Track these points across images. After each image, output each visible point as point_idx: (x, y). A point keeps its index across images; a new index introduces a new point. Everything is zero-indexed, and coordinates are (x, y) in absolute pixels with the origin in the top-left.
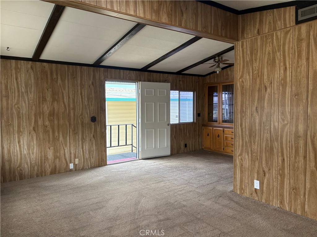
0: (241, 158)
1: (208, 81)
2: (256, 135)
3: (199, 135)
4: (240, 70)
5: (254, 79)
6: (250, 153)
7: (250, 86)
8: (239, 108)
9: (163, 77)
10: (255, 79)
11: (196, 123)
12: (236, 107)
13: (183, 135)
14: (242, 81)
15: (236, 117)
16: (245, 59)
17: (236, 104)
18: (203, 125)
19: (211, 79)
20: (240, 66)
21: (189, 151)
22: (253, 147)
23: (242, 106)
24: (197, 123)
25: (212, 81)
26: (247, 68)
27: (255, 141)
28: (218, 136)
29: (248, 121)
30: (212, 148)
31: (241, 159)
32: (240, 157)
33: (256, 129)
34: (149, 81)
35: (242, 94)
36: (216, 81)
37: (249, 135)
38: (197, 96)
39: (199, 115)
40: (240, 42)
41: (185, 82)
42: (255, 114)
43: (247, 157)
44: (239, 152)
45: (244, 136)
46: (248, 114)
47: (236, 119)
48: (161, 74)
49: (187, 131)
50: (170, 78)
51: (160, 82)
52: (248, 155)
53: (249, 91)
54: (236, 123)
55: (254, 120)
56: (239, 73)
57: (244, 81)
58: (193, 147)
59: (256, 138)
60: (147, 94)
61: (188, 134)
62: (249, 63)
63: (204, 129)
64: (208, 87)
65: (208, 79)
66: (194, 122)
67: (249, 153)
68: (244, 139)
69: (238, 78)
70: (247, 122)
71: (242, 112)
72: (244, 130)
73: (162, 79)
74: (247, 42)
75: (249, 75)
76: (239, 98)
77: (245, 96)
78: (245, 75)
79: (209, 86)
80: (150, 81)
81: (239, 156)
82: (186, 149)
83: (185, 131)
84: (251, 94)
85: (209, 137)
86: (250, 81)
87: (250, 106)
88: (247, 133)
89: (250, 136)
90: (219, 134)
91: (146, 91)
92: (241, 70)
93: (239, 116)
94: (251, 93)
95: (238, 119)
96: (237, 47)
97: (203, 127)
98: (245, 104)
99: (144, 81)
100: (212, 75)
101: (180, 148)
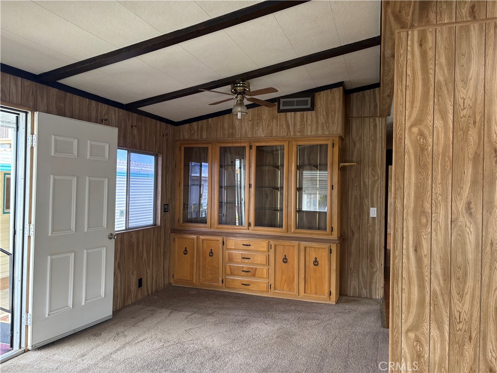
0: (416, 337)
1: (187, 136)
2: (465, 274)
3: (165, 253)
4: (413, 102)
5: (459, 130)
6: (447, 323)
7: (446, 146)
8: (410, 201)
9: (97, 111)
10: (462, 129)
11: (160, 227)
12: (398, 201)
13: (135, 258)
14: (421, 134)
15: (399, 226)
16: (431, 77)
17: (399, 192)
18: (174, 231)
19: (193, 132)
20: (413, 93)
21: (146, 294)
22: (457, 307)
23: (419, 197)
24: (162, 226)
25: (195, 137)
26: (438, 101)
27: (463, 290)
28: (211, 254)
29: (441, 238)
30: (194, 281)
31: (418, 340)
32: (412, 335)
33: (466, 260)
34: (61, 113)
35: (421, 166)
36: (204, 136)
37: (444, 275)
38: (164, 167)
39: (165, 209)
40: (416, 33)
41: (143, 132)
42: (464, 219)
43: (435, 333)
44: (411, 319)
45: (427, 279)
46: (441, 219)
47: (400, 231)
48: (94, 102)
49: (145, 246)
50: (113, 116)
51: (89, 120)
52: (440, 328)
53: (443, 159)
54: (399, 242)
55: (462, 236)
56: (411, 112)
57: (426, 132)
58: (154, 284)
59: (465, 283)
60: (56, 151)
61: (145, 255)
62: (444, 88)
63: (176, 240)
64: (185, 148)
65: (185, 132)
66: (155, 224)
67: (442, 322)
68: (427, 285)
69: (408, 124)
70: (437, 241)
71: (419, 212)
72: (426, 261)
73: (94, 113)
74: (438, 34)
75: (444, 118)
76: (410, 177)
77: (430, 173)
78: (430, 118)
79: (186, 146)
80: (64, 115)
81: (408, 331)
82: (140, 291)
83: (141, 249)
84: (448, 169)
85: (188, 256)
86: (446, 132)
87: (447, 198)
88: (438, 269)
89: (447, 276)
90: (211, 250)
91: (56, 141)
92: (417, 104)
93: (410, 224)
94: (449, 164)
95: (407, 231)
96: (404, 44)
97: (173, 235)
98: (429, 193)
99: (48, 112)
100: (195, 124)
101: (130, 292)
